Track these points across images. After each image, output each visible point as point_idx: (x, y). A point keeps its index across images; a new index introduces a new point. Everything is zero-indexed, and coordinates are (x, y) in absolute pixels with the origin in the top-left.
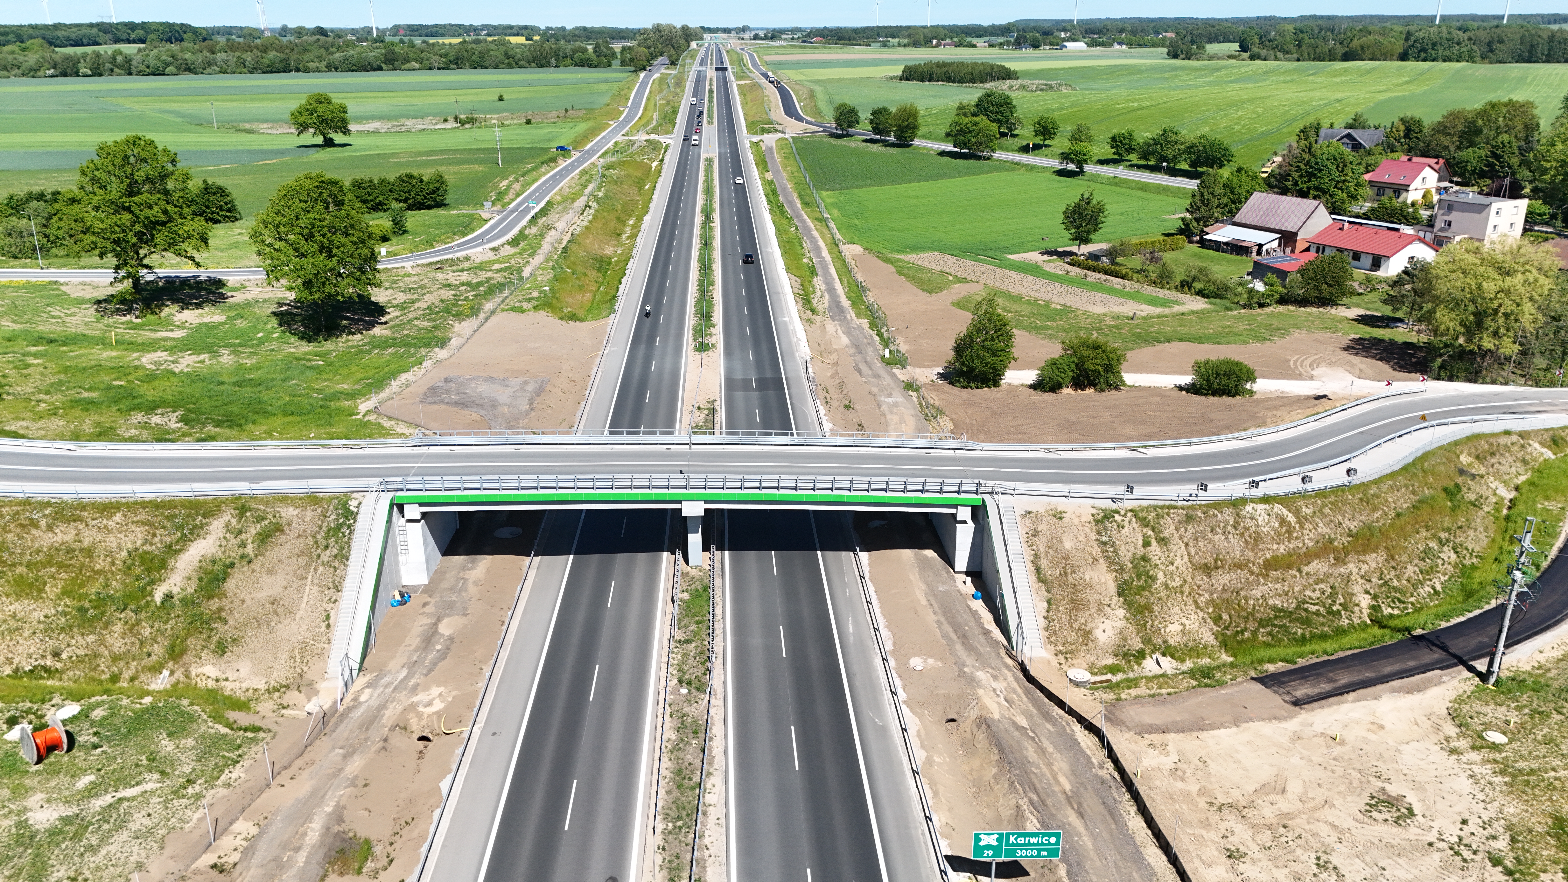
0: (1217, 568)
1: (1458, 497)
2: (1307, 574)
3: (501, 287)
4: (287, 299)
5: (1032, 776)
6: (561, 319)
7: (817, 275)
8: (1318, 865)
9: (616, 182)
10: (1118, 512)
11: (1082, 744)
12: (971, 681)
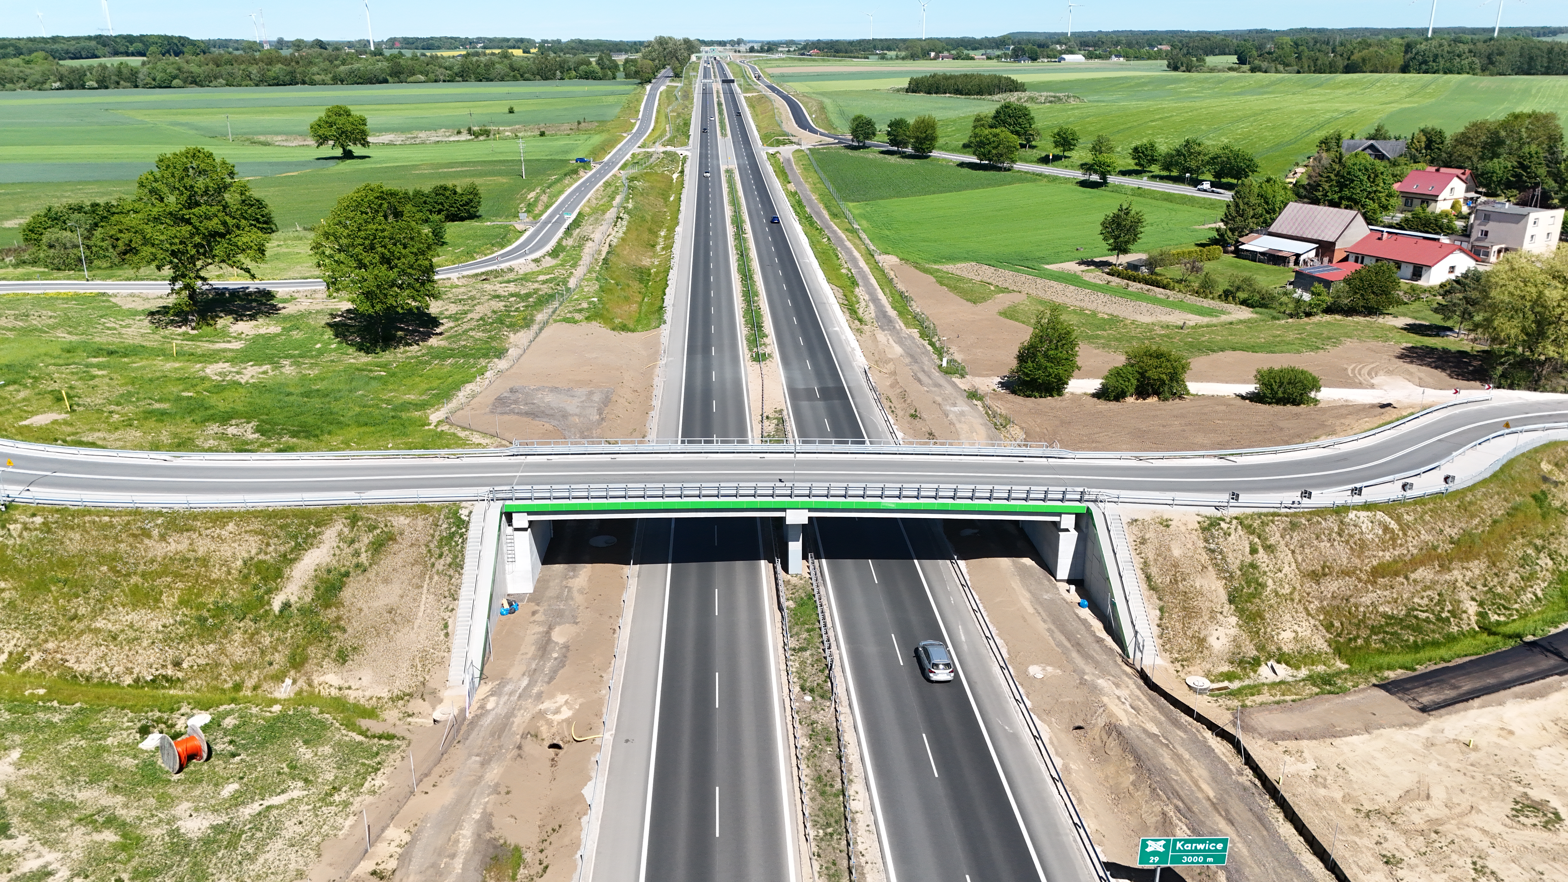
0: (1325, 575)
1: (1546, 504)
2: (1415, 581)
3: (550, 298)
4: (339, 310)
5: (1173, 783)
6: (614, 329)
7: (858, 285)
8: (1475, 869)
9: (644, 193)
10: (1223, 520)
11: (1216, 751)
12: (1094, 689)
